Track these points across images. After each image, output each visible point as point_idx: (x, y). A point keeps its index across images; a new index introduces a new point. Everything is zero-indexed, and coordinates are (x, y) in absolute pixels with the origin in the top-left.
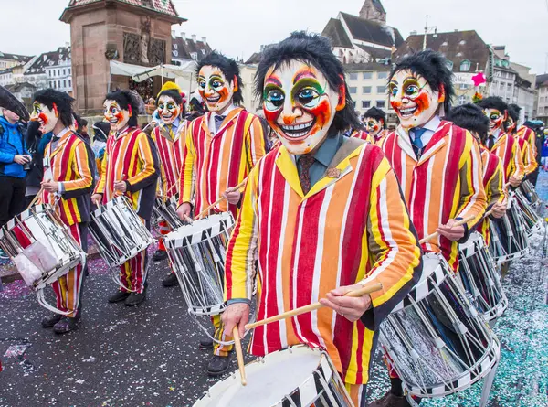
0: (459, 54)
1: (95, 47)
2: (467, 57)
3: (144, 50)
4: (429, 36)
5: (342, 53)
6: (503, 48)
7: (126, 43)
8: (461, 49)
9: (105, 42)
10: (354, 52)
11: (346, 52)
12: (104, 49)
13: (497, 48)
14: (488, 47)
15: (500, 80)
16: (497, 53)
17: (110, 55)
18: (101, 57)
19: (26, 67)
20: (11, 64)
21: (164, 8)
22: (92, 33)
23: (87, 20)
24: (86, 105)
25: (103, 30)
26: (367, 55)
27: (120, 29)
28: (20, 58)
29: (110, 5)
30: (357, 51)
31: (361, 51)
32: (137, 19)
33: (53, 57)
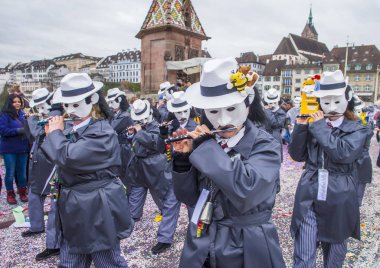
0: (365, 60)
1: (157, 53)
2: (370, 61)
3: (186, 55)
4: (350, 48)
5: (290, 58)
7: (176, 52)
8: (366, 56)
9: (164, 50)
10: (298, 58)
11: (294, 58)
12: (163, 54)
17: (167, 58)
18: (161, 59)
19: (98, 64)
20: (89, 62)
21: (199, 31)
22: (156, 44)
23: (153, 37)
24: (150, 87)
25: (163, 43)
26: (307, 60)
27: (173, 43)
28: (95, 59)
29: (169, 29)
30: (300, 57)
31: (302, 57)
32: (183, 37)
33: (114, 58)
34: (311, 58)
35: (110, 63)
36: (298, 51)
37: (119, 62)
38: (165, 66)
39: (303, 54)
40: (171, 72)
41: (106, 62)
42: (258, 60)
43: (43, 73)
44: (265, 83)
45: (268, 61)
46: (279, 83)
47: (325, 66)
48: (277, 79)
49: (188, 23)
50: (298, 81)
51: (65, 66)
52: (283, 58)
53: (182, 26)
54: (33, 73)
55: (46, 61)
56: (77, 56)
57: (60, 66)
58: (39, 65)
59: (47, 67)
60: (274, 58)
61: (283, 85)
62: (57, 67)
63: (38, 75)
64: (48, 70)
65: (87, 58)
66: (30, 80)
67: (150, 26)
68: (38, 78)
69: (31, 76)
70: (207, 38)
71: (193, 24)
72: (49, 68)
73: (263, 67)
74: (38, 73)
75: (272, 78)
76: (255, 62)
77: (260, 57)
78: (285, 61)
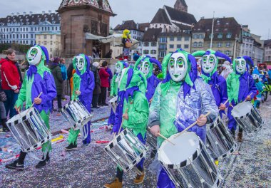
0: (226, 29)
1: (77, 26)
2: (229, 31)
3: (99, 28)
5: (165, 27)
6: (247, 26)
7: (92, 25)
8: (227, 27)
9: (84, 24)
10: (171, 26)
11: (168, 27)
12: (82, 27)
13: (244, 26)
14: (240, 26)
15: (246, 43)
16: (244, 28)
17: (85, 30)
18: (80, 31)
22: (76, 19)
24: (71, 53)
25: (82, 18)
26: (178, 28)
27: (90, 18)
29: (87, 7)
30: (173, 26)
31: (175, 26)
32: (96, 14)
33: (4, 21)
34: (181, 27)
36: (171, 21)
37: (9, 25)
38: (83, 36)
39: (175, 24)
40: (88, 41)
42: (137, 28)
44: (144, 48)
45: (146, 29)
46: (156, 48)
47: (193, 34)
48: (154, 45)
50: (172, 46)
52: (158, 27)
53: (96, 5)
60: (152, 26)
61: (159, 49)
70: (114, 15)
73: (142, 34)
75: (150, 43)
76: (135, 29)
77: (140, 25)
78: (161, 29)
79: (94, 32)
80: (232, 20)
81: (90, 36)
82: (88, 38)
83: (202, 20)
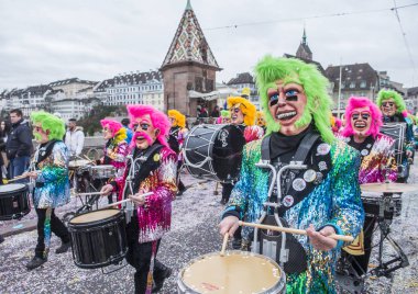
0: (359, 78)
1: (180, 84)
2: (364, 79)
3: (204, 85)
6: (385, 73)
7: (196, 82)
8: (361, 74)
9: (186, 81)
12: (186, 84)
13: (381, 73)
14: (376, 72)
17: (189, 87)
18: (184, 89)
19: (95, 88)
20: (85, 86)
21: (213, 64)
22: (179, 77)
23: (176, 70)
25: (185, 75)
27: (193, 75)
28: (91, 83)
29: (190, 64)
32: (201, 70)
33: (111, 82)
35: (106, 86)
37: (116, 85)
38: (187, 94)
40: (192, 99)
41: (103, 86)
43: (40, 99)
49: (205, 58)
51: (62, 91)
53: (201, 61)
54: (29, 99)
55: (42, 87)
56: (73, 81)
57: (57, 91)
58: (36, 91)
59: (43, 92)
62: (54, 92)
63: (35, 101)
64: (45, 95)
65: (83, 82)
66: (27, 106)
67: (173, 61)
68: (35, 104)
69: (27, 102)
70: (220, 70)
71: (209, 58)
72: (46, 93)
74: (35, 99)
76: (251, 82)
79: (199, 89)
80: (366, 67)
81: (194, 94)
82: (192, 96)
83: (330, 68)
